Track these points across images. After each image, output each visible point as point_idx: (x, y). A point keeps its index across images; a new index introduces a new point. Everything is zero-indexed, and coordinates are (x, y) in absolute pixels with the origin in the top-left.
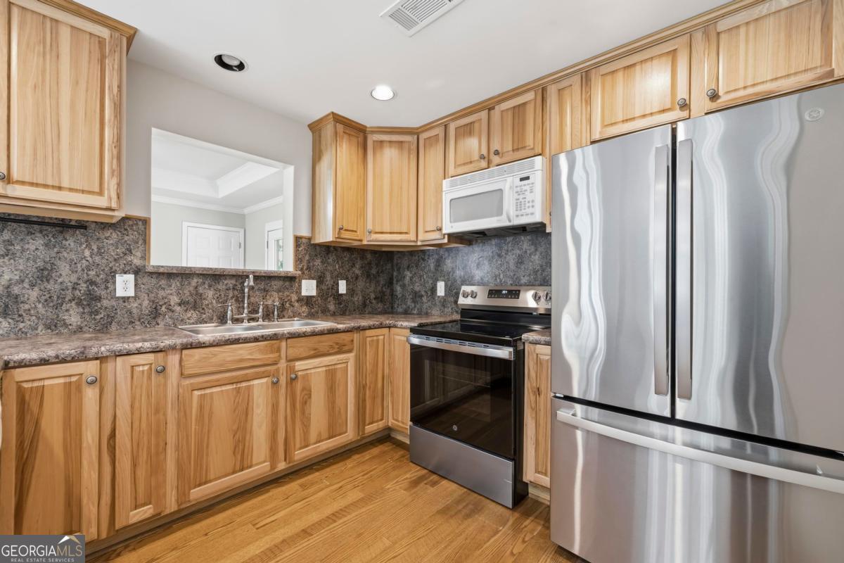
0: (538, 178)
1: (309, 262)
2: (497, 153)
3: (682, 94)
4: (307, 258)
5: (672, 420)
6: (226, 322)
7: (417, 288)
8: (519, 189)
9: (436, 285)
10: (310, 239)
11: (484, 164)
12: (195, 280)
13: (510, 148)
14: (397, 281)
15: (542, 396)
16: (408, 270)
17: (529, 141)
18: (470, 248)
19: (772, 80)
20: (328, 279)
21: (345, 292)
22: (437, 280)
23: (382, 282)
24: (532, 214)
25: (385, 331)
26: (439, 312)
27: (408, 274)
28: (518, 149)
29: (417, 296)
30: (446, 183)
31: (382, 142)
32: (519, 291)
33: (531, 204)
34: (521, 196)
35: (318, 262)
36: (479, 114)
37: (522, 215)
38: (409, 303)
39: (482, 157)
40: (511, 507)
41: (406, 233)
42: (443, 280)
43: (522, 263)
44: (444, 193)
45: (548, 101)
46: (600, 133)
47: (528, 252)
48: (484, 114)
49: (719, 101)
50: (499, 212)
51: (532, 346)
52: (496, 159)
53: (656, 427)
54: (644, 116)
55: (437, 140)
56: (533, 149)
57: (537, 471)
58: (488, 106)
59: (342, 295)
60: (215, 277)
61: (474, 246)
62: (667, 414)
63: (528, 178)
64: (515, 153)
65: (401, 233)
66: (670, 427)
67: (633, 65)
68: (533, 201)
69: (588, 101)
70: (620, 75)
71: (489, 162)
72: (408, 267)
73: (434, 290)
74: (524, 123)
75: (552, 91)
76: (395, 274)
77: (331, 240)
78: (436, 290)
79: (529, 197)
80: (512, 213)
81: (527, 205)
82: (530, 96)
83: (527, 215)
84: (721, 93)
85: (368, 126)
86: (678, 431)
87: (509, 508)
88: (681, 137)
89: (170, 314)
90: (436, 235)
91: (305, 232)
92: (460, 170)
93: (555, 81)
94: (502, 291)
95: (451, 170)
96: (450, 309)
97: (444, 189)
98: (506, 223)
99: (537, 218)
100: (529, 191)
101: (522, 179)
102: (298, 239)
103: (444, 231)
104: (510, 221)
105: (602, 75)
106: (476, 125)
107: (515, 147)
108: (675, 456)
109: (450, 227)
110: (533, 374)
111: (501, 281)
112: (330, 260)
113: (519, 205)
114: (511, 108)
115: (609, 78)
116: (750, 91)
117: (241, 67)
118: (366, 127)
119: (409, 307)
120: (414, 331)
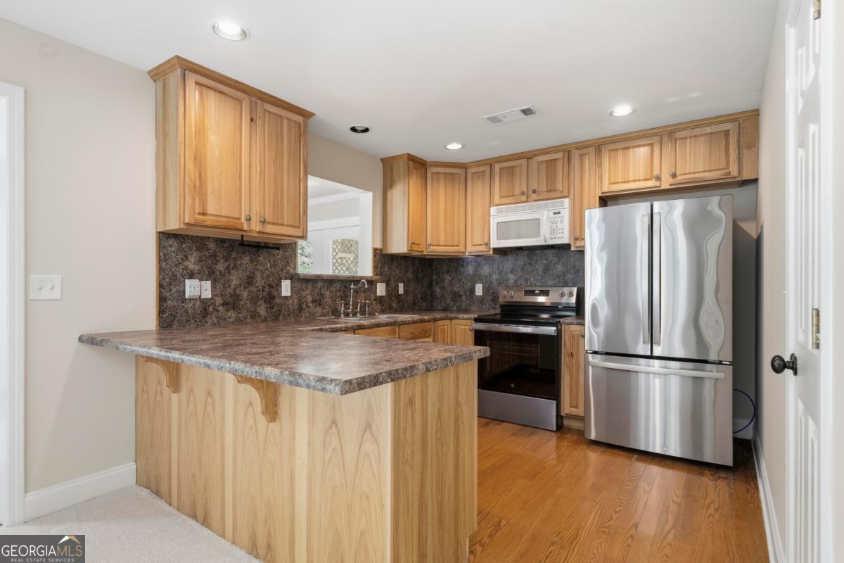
0: (566, 214)
1: (381, 268)
2: (534, 192)
3: (656, 172)
4: (380, 265)
5: (651, 357)
6: (340, 316)
7: (456, 289)
8: (552, 220)
9: (474, 287)
10: (381, 250)
11: (524, 198)
12: (320, 284)
13: (545, 189)
14: (437, 283)
15: (574, 358)
16: (447, 274)
17: (559, 187)
18: (506, 257)
19: (703, 172)
20: (393, 282)
21: (402, 293)
22: (475, 283)
23: (425, 285)
24: (562, 238)
25: (448, 322)
26: (477, 308)
27: (448, 278)
28: (550, 191)
29: (456, 296)
30: (493, 210)
31: (438, 173)
32: (549, 291)
33: (561, 231)
34: (554, 225)
35: (386, 269)
36: (520, 161)
37: (555, 238)
38: (448, 301)
39: (523, 193)
40: (555, 429)
41: (457, 246)
42: (481, 283)
43: (548, 270)
44: (491, 217)
45: (573, 159)
46: (608, 188)
47: (553, 262)
48: (524, 162)
49: (677, 179)
50: (538, 235)
51: (567, 327)
52: (535, 196)
53: (642, 361)
54: (635, 181)
55: (484, 176)
56: (562, 192)
57: (572, 407)
58: (528, 156)
59: (400, 295)
60: (330, 281)
61: (509, 256)
62: (649, 354)
63: (559, 213)
64: (549, 193)
65: (453, 246)
66: (651, 360)
67: (629, 148)
68: (563, 229)
69: (600, 165)
70: (620, 153)
71: (528, 197)
72: (448, 271)
73: (472, 290)
74: (555, 174)
75: (575, 154)
76: (434, 277)
77: (406, 251)
78: (475, 290)
79: (560, 226)
80: (548, 236)
81: (559, 231)
82: (559, 155)
83: (559, 238)
84: (677, 174)
85: (428, 160)
86: (657, 362)
87: (554, 431)
88: (655, 210)
89: (307, 309)
90: (483, 248)
91: (379, 246)
92: (504, 201)
93: (579, 148)
94: (535, 291)
95: (497, 200)
96: (487, 306)
97: (492, 214)
98: (543, 243)
99: (565, 241)
100: (560, 221)
101: (555, 213)
102: (375, 250)
103: (492, 246)
104: (546, 242)
105: (609, 150)
106: (518, 169)
107: (549, 189)
108: (655, 374)
109: (495, 243)
110: (568, 344)
111: (531, 283)
112: (394, 267)
113: (553, 231)
114: (545, 161)
115: (613, 153)
116: (692, 176)
117: (366, 130)
118: (426, 161)
119: (448, 305)
120: (477, 320)
